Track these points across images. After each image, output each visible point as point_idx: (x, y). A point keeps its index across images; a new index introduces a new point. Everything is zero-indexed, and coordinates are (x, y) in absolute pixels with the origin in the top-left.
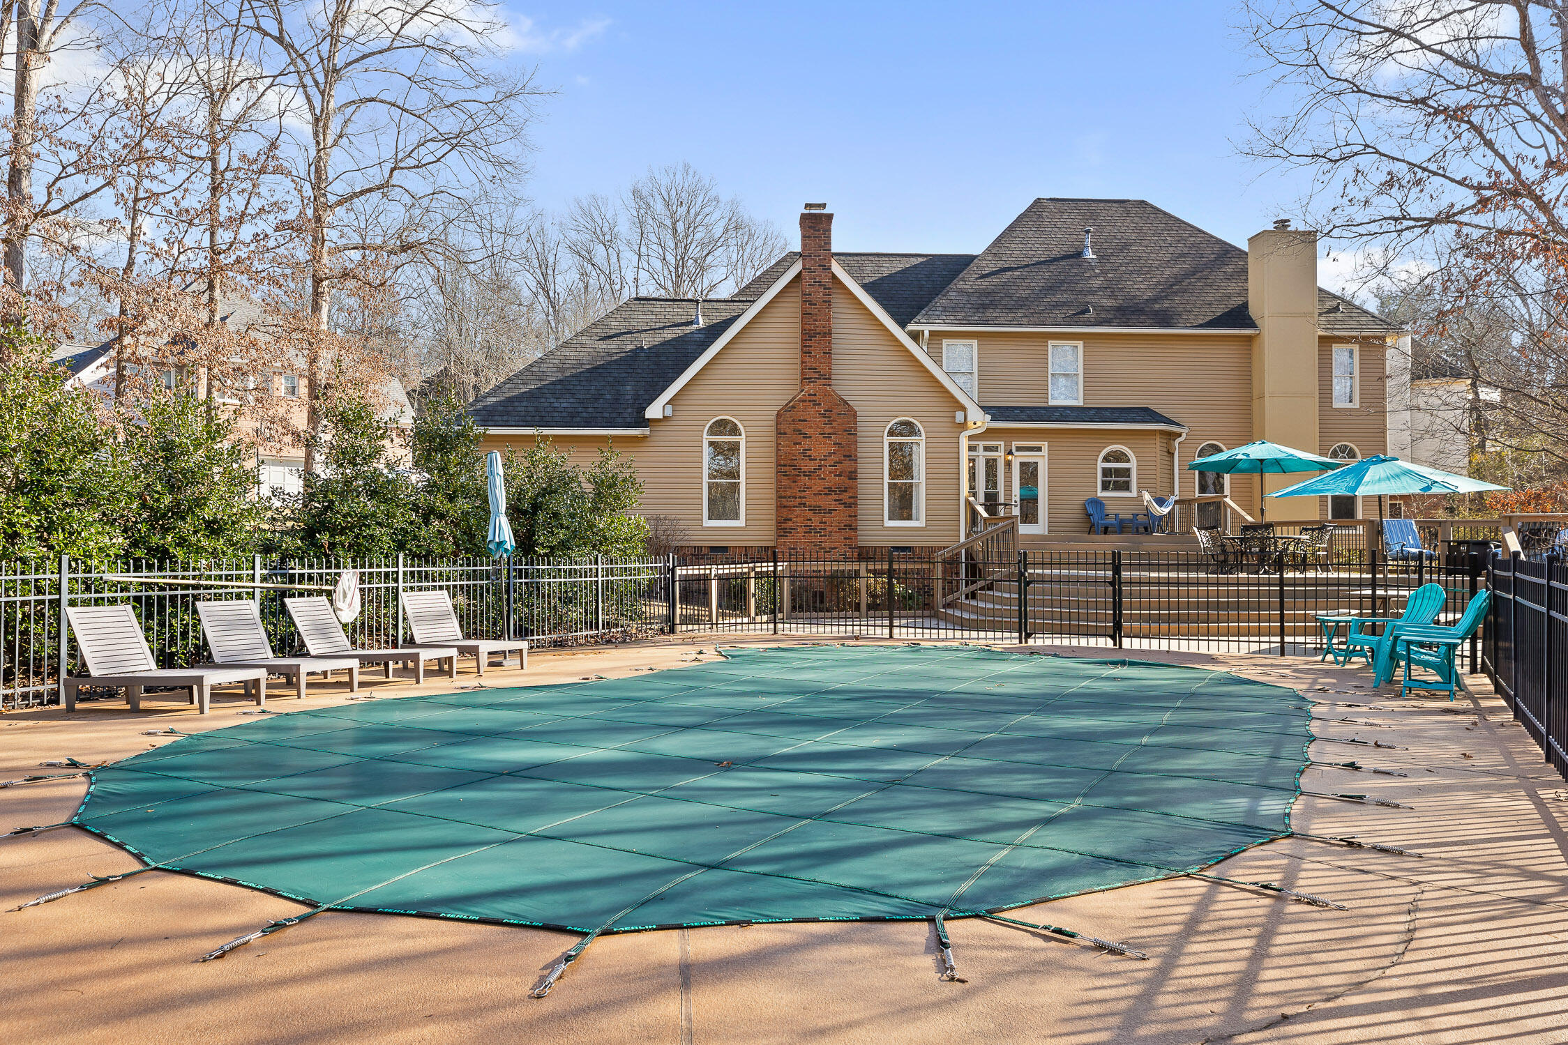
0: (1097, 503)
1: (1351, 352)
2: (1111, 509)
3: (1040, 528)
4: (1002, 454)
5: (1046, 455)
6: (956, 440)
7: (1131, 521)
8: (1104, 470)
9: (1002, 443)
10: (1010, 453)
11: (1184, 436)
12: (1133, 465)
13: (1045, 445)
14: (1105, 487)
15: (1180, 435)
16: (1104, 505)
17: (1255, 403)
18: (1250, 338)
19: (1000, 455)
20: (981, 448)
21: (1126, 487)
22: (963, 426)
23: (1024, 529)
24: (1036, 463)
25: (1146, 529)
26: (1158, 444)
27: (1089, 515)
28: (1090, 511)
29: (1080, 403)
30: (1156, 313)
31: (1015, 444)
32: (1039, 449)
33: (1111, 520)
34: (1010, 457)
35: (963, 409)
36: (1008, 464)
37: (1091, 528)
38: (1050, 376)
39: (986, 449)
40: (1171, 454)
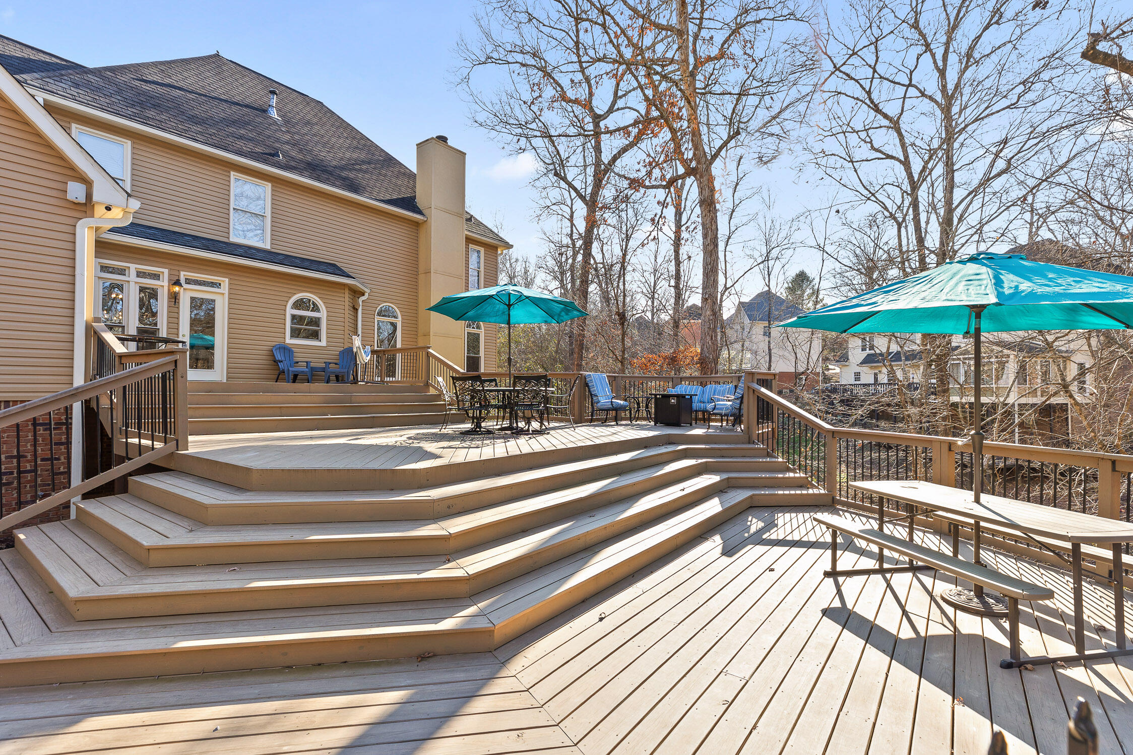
0: (286, 350)
1: (478, 252)
2: (299, 356)
3: (217, 374)
4: (166, 283)
5: (226, 292)
6: (69, 229)
7: (323, 370)
8: (294, 317)
9: (166, 271)
10: (177, 283)
11: (367, 294)
12: (323, 314)
13: (225, 282)
14: (295, 333)
15: (363, 294)
16: (293, 352)
17: (421, 277)
18: (417, 225)
19: (163, 285)
20: (133, 273)
21: (315, 335)
22: (86, 207)
23: (194, 375)
24: (214, 301)
25: (337, 377)
26: (347, 299)
27: (276, 362)
28: (278, 357)
29: (267, 246)
30: (345, 179)
31: (183, 275)
32: (219, 285)
33: (302, 368)
34: (177, 289)
35: (87, 182)
36: (174, 298)
37: (279, 375)
38: (231, 209)
39: (140, 274)
40: (355, 310)
